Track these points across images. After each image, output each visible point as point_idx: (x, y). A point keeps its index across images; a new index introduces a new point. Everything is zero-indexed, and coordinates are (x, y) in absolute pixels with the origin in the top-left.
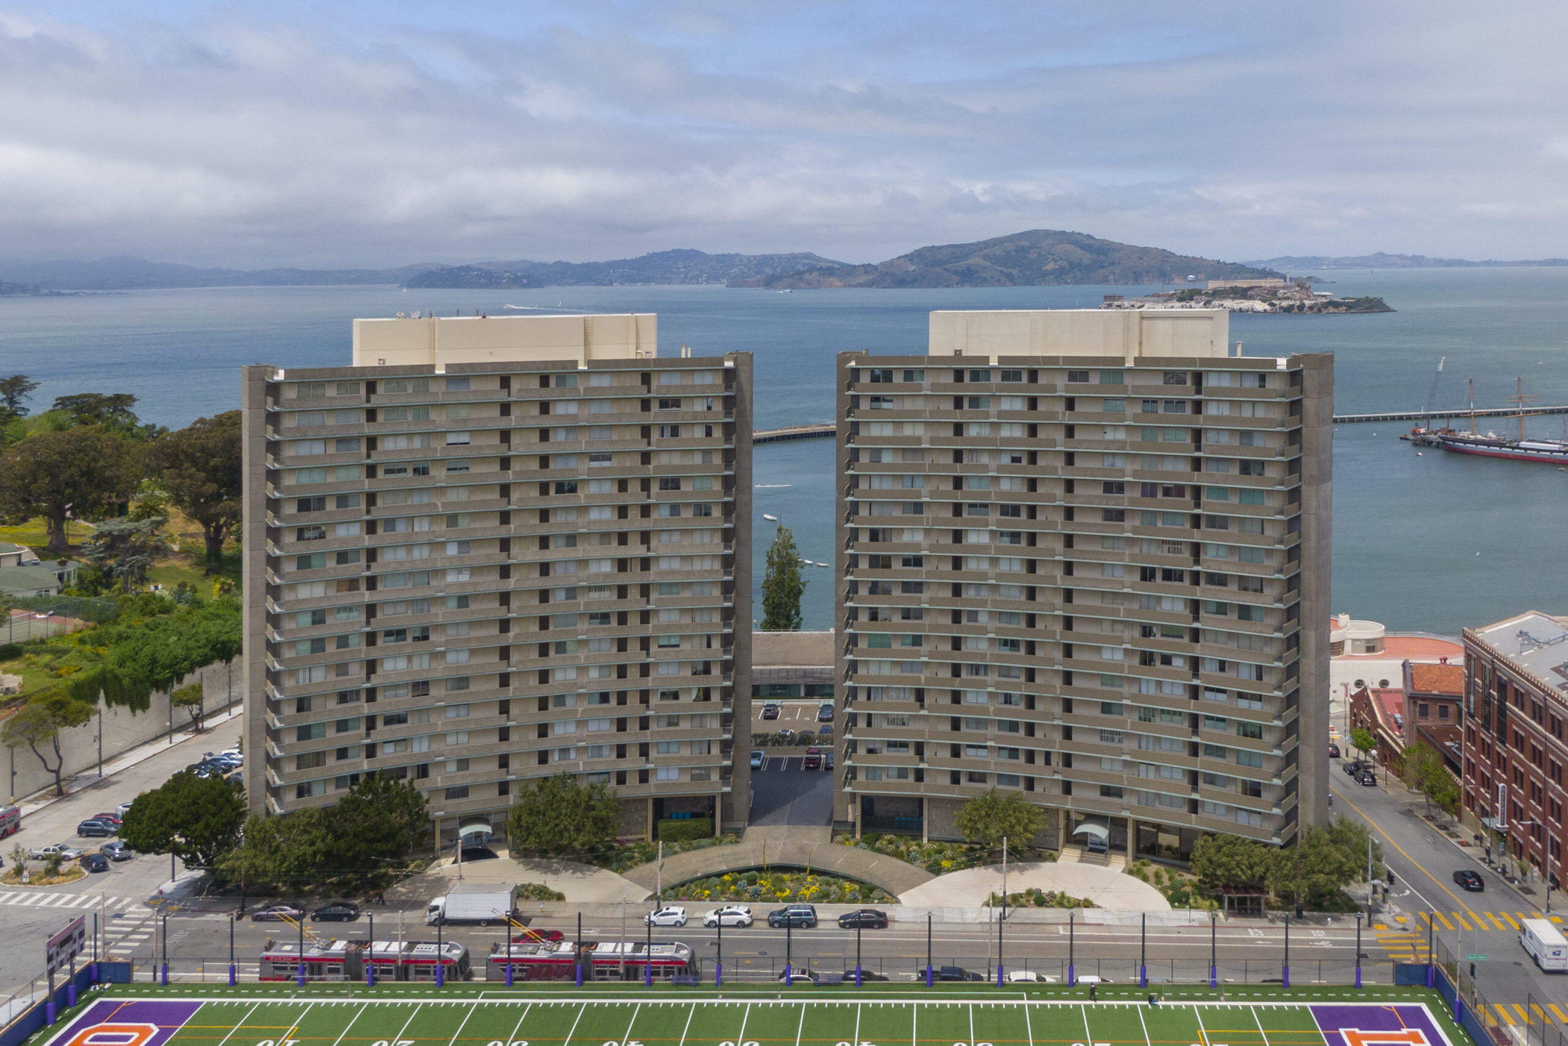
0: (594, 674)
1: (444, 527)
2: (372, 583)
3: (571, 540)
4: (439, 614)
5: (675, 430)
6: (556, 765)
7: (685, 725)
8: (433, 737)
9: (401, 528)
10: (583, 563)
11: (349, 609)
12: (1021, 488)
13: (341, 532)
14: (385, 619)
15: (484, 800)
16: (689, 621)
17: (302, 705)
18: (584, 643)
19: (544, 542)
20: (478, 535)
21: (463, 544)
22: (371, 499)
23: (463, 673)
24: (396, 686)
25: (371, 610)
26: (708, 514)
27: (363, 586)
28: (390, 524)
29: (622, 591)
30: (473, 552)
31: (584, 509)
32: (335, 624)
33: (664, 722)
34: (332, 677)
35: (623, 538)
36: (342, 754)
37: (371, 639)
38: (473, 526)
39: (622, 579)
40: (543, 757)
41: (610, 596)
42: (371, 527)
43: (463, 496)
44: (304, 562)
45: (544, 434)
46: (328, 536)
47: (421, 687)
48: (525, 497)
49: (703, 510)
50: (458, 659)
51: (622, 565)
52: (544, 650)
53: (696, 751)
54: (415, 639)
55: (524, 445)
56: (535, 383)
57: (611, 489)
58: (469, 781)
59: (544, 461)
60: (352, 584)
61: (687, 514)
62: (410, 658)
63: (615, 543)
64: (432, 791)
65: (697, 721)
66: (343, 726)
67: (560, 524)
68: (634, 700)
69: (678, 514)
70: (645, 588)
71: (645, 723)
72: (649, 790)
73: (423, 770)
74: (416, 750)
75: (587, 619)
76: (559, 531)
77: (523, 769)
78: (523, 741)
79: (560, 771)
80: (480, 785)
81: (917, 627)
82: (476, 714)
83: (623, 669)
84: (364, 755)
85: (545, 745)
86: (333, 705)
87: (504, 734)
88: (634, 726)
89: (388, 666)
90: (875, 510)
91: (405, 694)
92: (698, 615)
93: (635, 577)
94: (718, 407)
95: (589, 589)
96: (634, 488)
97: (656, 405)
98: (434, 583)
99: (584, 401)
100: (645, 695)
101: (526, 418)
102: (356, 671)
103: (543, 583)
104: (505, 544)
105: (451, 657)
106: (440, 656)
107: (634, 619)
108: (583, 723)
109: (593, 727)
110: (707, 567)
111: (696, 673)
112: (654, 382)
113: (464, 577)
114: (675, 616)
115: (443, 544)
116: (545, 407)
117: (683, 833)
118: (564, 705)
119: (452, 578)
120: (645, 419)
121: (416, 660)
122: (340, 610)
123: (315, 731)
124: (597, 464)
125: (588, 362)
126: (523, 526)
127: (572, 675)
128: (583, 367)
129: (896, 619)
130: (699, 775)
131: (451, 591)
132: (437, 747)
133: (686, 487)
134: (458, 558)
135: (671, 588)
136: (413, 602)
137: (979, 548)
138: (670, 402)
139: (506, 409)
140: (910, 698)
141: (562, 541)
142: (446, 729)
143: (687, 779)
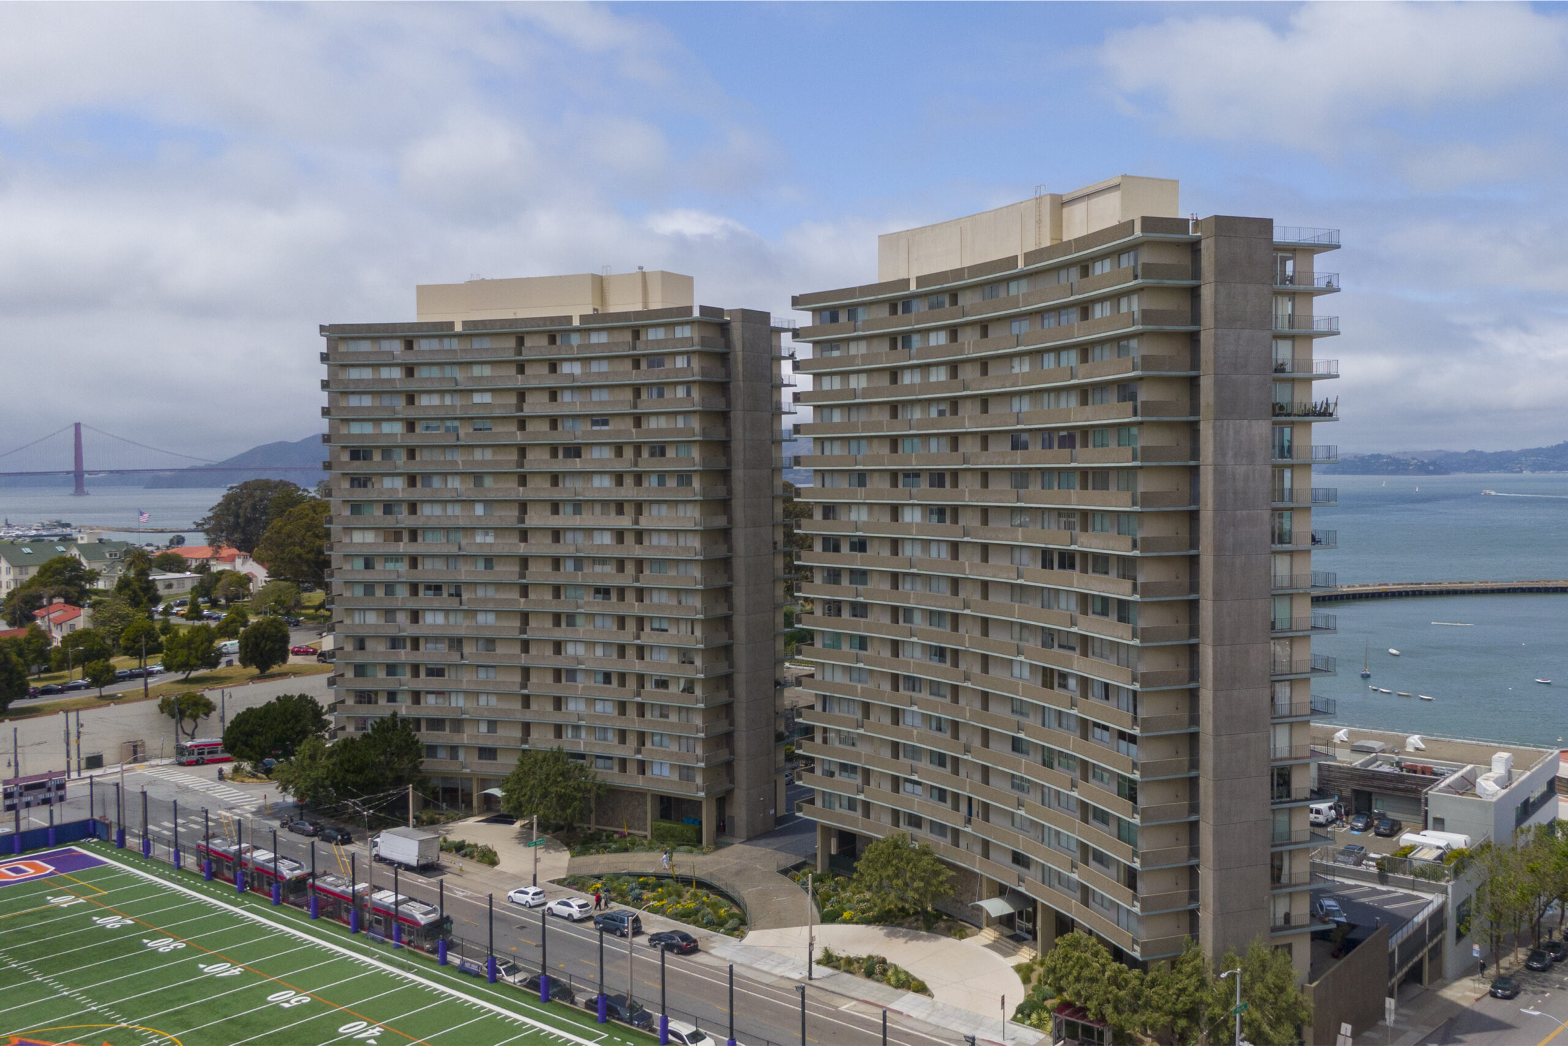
0: (599, 650)
1: (472, 486)
2: (413, 535)
3: (578, 506)
4: (466, 573)
5: (660, 391)
6: (569, 743)
7: (674, 718)
8: (466, 693)
9: (436, 483)
10: (589, 531)
11: (396, 558)
13: (387, 483)
14: (430, 571)
15: (508, 765)
16: (674, 602)
17: (361, 643)
18: (590, 617)
19: (555, 507)
20: (501, 496)
21: (488, 503)
22: (411, 453)
23: (488, 634)
24: (435, 639)
25: (414, 562)
26: (689, 483)
27: (406, 537)
28: (427, 479)
29: (621, 564)
30: (497, 513)
31: (588, 475)
32: (384, 571)
33: (657, 711)
34: (381, 621)
35: (620, 507)
36: (392, 696)
37: (414, 589)
38: (496, 485)
39: (619, 552)
40: (556, 730)
41: (611, 568)
42: (412, 480)
43: (488, 455)
44: (357, 508)
46: (377, 486)
47: (456, 643)
48: (538, 459)
49: (685, 480)
50: (485, 618)
52: (557, 619)
53: (684, 748)
54: (450, 595)
55: (536, 404)
56: (544, 341)
57: (609, 453)
58: (498, 744)
59: (554, 422)
60: (397, 534)
61: (671, 483)
62: (446, 613)
63: (613, 513)
64: (467, 748)
65: (684, 714)
66: (392, 669)
67: (569, 489)
68: (631, 684)
69: (664, 485)
70: (639, 563)
71: (641, 709)
72: (638, 782)
73: (458, 724)
74: (453, 704)
75: (592, 592)
76: (565, 497)
77: (542, 741)
78: (541, 711)
79: (567, 748)
80: (506, 750)
81: (860, 627)
82: (502, 677)
83: (622, 649)
84: (409, 702)
85: (558, 718)
86: (382, 647)
87: (526, 701)
88: (632, 712)
89: (429, 617)
90: (828, 479)
91: (443, 648)
92: (683, 597)
93: (631, 550)
94: (695, 363)
95: (594, 560)
96: (628, 453)
97: (644, 364)
98: (465, 541)
99: (585, 361)
100: (641, 680)
101: (537, 377)
102: (403, 618)
103: (555, 550)
104: (523, 506)
105: (480, 616)
106: (471, 614)
107: (630, 596)
108: (590, 702)
109: (599, 707)
110: (689, 543)
111: (682, 661)
112: (642, 339)
113: (490, 538)
114: (665, 596)
115: (471, 503)
116: (553, 366)
117: (672, 836)
118: (574, 680)
119: (479, 537)
120: (635, 378)
121: (451, 616)
122: (387, 558)
123: (369, 670)
124: (596, 427)
125: (582, 317)
126: (539, 488)
127: (580, 649)
128: (576, 323)
129: (846, 615)
130: (686, 775)
131: (474, 550)
132: (470, 703)
133: (670, 454)
134: (482, 518)
135: (661, 565)
136: (447, 557)
137: (907, 528)
138: (656, 361)
139: (521, 368)
140: (859, 715)
141: (570, 508)
142: (473, 688)
143: (675, 777)
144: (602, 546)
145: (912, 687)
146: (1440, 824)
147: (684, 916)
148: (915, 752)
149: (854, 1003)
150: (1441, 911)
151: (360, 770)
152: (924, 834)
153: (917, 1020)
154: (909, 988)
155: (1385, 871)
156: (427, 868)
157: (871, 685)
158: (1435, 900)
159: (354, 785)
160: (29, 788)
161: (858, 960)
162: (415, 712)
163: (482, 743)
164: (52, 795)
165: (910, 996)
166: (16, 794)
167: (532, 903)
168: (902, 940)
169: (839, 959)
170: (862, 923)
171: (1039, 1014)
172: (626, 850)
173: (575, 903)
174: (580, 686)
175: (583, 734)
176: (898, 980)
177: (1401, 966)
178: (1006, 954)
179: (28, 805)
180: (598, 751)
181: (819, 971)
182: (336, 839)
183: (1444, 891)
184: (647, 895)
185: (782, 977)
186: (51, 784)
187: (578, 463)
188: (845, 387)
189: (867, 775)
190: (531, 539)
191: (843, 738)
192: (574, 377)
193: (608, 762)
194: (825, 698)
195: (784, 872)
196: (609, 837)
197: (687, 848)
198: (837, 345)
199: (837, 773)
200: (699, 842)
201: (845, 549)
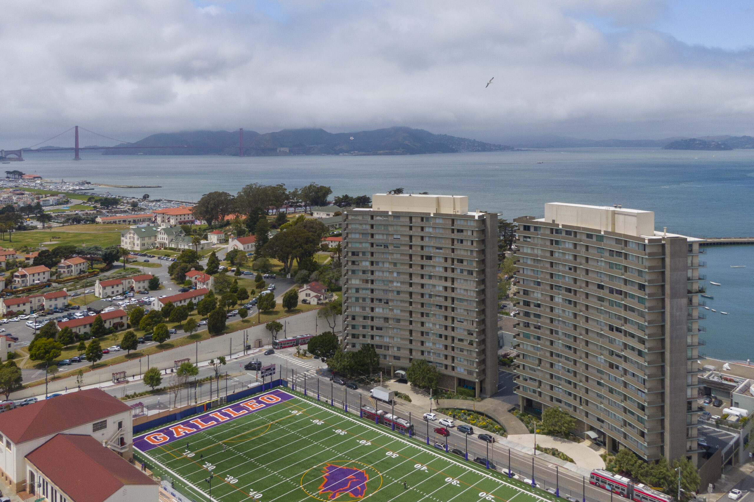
0: (438, 327)
1: (393, 266)
2: (372, 282)
3: (430, 277)
4: (390, 296)
5: (462, 241)
6: (426, 357)
7: (465, 353)
8: (390, 337)
9: (381, 265)
10: (434, 286)
11: (366, 289)
12: (572, 282)
13: (364, 263)
14: (377, 294)
15: (405, 363)
16: (466, 314)
17: (354, 318)
18: (434, 315)
19: (422, 276)
20: (404, 271)
21: (398, 273)
22: (372, 254)
23: (398, 317)
24: (379, 318)
25: (372, 291)
26: (472, 274)
27: (370, 282)
28: (377, 263)
29: (446, 298)
30: (402, 277)
31: (434, 267)
32: (362, 294)
33: (459, 350)
34: (361, 311)
35: (446, 279)
36: (364, 336)
37: (372, 300)
38: (401, 267)
39: (445, 294)
40: (422, 353)
41: (442, 299)
42: (372, 263)
43: (399, 256)
44: (353, 272)
45: (422, 238)
46: (360, 265)
47: (386, 319)
48: (416, 260)
49: (470, 273)
50: (397, 312)
51: (446, 288)
52: (422, 314)
53: (469, 364)
54: (385, 303)
55: (416, 241)
56: (419, 220)
57: (442, 260)
58: (401, 355)
59: (422, 248)
60: (367, 281)
61: (465, 273)
62: (383, 309)
63: (443, 280)
64: (390, 356)
65: (469, 352)
66: (364, 327)
67: (426, 271)
68: (450, 340)
69: (463, 273)
70: (453, 299)
71: (453, 349)
72: (453, 374)
73: (387, 348)
74: (385, 340)
75: (435, 306)
76: (427, 273)
77: (416, 355)
78: (416, 346)
79: (427, 359)
80: (404, 358)
81: (539, 333)
82: (402, 333)
83: (446, 328)
84: (370, 338)
85: (422, 348)
86: (361, 319)
87: (411, 341)
88: (450, 349)
89: (377, 310)
90: (525, 282)
91: (382, 321)
92: (469, 312)
93: (449, 294)
94: (475, 234)
95: (436, 296)
96: (449, 261)
97: (456, 232)
98: (390, 285)
99: (434, 228)
100: (453, 338)
101: (417, 232)
102: (368, 310)
103: (422, 291)
104: (411, 275)
105: (395, 311)
106: (392, 310)
107: (449, 310)
108: (434, 344)
109: (437, 346)
110: (472, 294)
111: (469, 334)
112: (455, 223)
113: (399, 285)
114: (462, 311)
115: (393, 272)
116: (422, 229)
117: (465, 393)
118: (428, 336)
119: (395, 284)
120: (452, 236)
121: (385, 310)
122: (363, 289)
123: (356, 327)
124: (438, 250)
125: (434, 214)
126: (416, 270)
127: (431, 325)
128: (432, 215)
129: (532, 328)
130: (470, 373)
131: (394, 289)
132: (391, 341)
133: (465, 263)
134: (396, 278)
135: (461, 300)
136: (384, 290)
137: (557, 304)
138: (460, 231)
139: (411, 228)
140: (537, 362)
141: (427, 277)
142: (393, 335)
143: (466, 373)
144: (439, 291)
145: (559, 357)
146: (737, 405)
148: (559, 378)
149: (552, 464)
150: (738, 440)
152: (562, 405)
154: (568, 460)
155: (719, 423)
156: (392, 402)
157: (542, 353)
158: (736, 436)
160: (267, 370)
161: (548, 449)
162: (372, 342)
163: (396, 355)
164: (272, 372)
165: (569, 463)
166: (264, 372)
169: (541, 448)
170: (544, 434)
172: (450, 398)
174: (431, 338)
175: (431, 354)
176: (563, 458)
177: (725, 461)
178: (596, 450)
179: (267, 375)
180: (438, 361)
182: (352, 387)
183: (739, 433)
184: (469, 418)
185: (526, 454)
186: (272, 368)
187: (431, 262)
188: (532, 253)
189: (540, 382)
190: (414, 286)
191: (531, 369)
192: (430, 233)
193: (441, 365)
194: (524, 354)
195: (510, 411)
196: (442, 391)
197: (471, 398)
198: (530, 238)
199: (528, 380)
200: (475, 396)
201: (532, 306)
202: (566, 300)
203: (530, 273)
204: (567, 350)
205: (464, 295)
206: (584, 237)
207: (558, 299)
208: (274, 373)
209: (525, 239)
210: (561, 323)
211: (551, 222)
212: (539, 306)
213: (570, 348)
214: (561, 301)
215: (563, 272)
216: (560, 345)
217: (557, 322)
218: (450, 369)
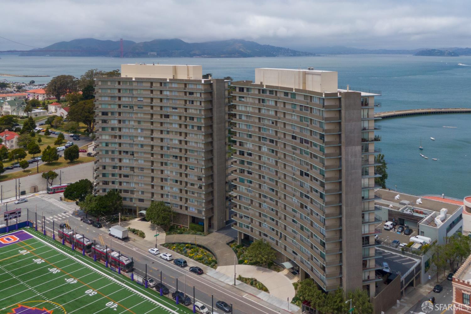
0: (174, 174)
1: (137, 124)
2: (120, 137)
3: (168, 132)
4: (135, 149)
5: (192, 102)
6: (165, 199)
7: (196, 195)
8: (135, 183)
9: (127, 123)
10: (171, 140)
11: (115, 143)
12: (274, 134)
13: (113, 122)
14: (124, 148)
15: (147, 204)
16: (196, 162)
17: (104, 168)
18: (172, 164)
19: (162, 132)
20: (146, 128)
21: (142, 129)
22: (120, 114)
23: (142, 167)
24: (126, 167)
25: (120, 145)
26: (201, 129)
27: (118, 138)
28: (124, 121)
29: (181, 150)
30: (144, 132)
31: (171, 124)
32: (111, 147)
33: (191, 193)
34: (110, 161)
35: (181, 134)
36: (113, 183)
37: (120, 152)
38: (144, 125)
39: (180, 147)
40: (162, 196)
41: (178, 151)
42: (120, 121)
43: (142, 115)
44: (103, 129)
45: (161, 100)
46: (109, 123)
47: (132, 168)
48: (156, 118)
50: (141, 162)
51: (180, 142)
52: (162, 164)
53: (199, 204)
54: (131, 155)
55: (156, 102)
56: (159, 85)
57: (177, 118)
58: (144, 198)
59: (161, 108)
60: (115, 137)
61: (196, 129)
62: (130, 160)
63: (178, 135)
64: (135, 199)
65: (199, 195)
66: (113, 175)
67: (165, 127)
68: (184, 185)
69: (193, 128)
70: (186, 150)
71: (186, 192)
72: (186, 212)
73: (132, 192)
74: (131, 186)
75: (172, 157)
76: (165, 129)
77: (157, 198)
78: (157, 190)
79: (165, 201)
80: (147, 200)
82: (146, 179)
83: (181, 174)
84: (118, 184)
85: (162, 192)
86: (110, 169)
87: (153, 186)
88: (184, 192)
89: (124, 161)
90: (241, 134)
91: (128, 169)
92: (199, 161)
93: (184, 146)
94: (203, 96)
95: (173, 148)
96: (183, 119)
97: (188, 94)
98: (135, 140)
99: (171, 91)
100: (186, 183)
101: (156, 94)
102: (117, 161)
103: (161, 144)
104: (152, 131)
105: (139, 161)
106: (137, 160)
107: (183, 159)
108: (172, 188)
109: (174, 189)
110: (201, 146)
111: (199, 179)
112: (187, 87)
113: (142, 139)
114: (193, 160)
115: (137, 129)
116: (161, 92)
117: (195, 229)
118: (167, 181)
119: (139, 139)
120: (185, 98)
121: (131, 161)
122: (112, 143)
123: (107, 175)
124: (174, 110)
125: (170, 79)
126: (157, 126)
127: (169, 173)
128: (168, 81)
129: (246, 173)
130: (200, 212)
131: (137, 142)
132: (136, 186)
133: (195, 120)
134: (139, 133)
135: (192, 151)
136: (130, 144)
137: (263, 153)
138: (191, 93)
139: (152, 92)
140: (250, 202)
141: (166, 133)
142: (137, 182)
143: (196, 212)
144: (175, 144)
145: (265, 198)
146: (423, 233)
147: (200, 260)
148: (265, 216)
149: (247, 294)
151: (105, 208)
153: (265, 301)
154: (263, 290)
156: (125, 239)
157: (253, 195)
158: (418, 261)
159: (103, 212)
160: (11, 214)
161: (249, 279)
162: (120, 188)
163: (140, 198)
164: (17, 215)
165: (263, 292)
166: (8, 216)
167: (155, 254)
168: (261, 272)
169: (243, 278)
170: (250, 265)
171: (298, 302)
172: (182, 233)
173: (168, 255)
174: (169, 183)
175: (169, 197)
176: (260, 287)
178: (291, 278)
179: (11, 218)
180: (173, 202)
181: (238, 282)
182: (97, 226)
183: (421, 259)
184: (189, 251)
185: (227, 284)
186: (17, 212)
187: (168, 120)
188: (246, 110)
189: (252, 219)
190: (155, 141)
191: (245, 208)
192: (167, 95)
193: (177, 206)
194: (240, 196)
195: (228, 244)
196: (177, 227)
197: (200, 233)
198: (243, 97)
199: (243, 217)
200: (203, 231)
201: (246, 155)
202: (270, 149)
203: (244, 127)
204: (271, 192)
205: (194, 147)
206: (282, 95)
207: (265, 149)
208: (20, 216)
209: (240, 99)
210: (266, 169)
211: (260, 84)
212: (250, 154)
213: (273, 190)
214: (266, 150)
215: (267, 125)
216: (266, 188)
217: (264, 168)
218: (184, 208)
